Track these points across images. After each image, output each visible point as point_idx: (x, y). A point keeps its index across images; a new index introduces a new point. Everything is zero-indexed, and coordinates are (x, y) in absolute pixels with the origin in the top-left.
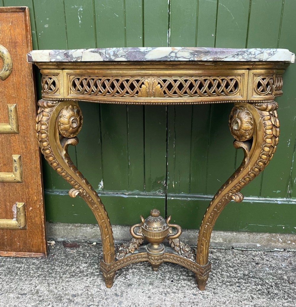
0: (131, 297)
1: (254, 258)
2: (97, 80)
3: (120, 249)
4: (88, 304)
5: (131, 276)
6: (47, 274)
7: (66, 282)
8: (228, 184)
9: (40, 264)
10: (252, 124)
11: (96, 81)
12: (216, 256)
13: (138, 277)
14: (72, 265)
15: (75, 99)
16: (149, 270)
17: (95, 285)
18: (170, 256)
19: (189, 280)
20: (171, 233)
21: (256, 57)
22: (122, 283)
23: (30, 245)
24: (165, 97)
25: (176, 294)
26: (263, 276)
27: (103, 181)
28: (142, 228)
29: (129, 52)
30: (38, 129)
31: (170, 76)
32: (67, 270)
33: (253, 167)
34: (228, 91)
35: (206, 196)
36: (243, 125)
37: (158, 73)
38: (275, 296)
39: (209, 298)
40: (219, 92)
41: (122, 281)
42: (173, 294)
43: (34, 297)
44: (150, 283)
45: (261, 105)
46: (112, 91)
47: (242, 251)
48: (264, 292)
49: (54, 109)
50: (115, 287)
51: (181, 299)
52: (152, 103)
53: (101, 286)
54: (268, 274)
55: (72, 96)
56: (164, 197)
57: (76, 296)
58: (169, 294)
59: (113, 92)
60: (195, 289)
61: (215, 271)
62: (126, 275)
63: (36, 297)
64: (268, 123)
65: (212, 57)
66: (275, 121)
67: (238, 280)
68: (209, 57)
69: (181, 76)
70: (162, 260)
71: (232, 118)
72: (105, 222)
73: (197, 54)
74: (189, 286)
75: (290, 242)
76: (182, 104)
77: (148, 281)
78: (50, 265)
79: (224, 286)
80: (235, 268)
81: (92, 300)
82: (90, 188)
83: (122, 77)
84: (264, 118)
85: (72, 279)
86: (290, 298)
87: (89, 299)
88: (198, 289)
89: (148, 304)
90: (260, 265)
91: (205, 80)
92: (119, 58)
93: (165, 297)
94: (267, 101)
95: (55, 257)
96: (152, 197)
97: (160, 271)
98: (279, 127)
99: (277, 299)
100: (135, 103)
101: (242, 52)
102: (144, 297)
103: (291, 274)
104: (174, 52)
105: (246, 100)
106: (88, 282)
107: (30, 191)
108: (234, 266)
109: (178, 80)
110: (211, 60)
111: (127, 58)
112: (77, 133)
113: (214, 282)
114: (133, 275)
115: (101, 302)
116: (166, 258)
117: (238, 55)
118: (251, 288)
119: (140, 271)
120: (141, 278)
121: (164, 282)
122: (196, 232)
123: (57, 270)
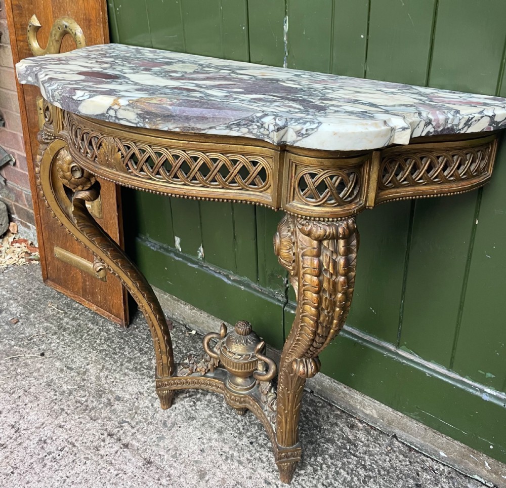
0: (179, 437)
1: (420, 473)
3: (186, 361)
4: (124, 419)
5: (203, 406)
6: (112, 352)
7: (122, 374)
9: (113, 334)
12: (355, 436)
13: (211, 412)
14: (146, 353)
22: (184, 409)
23: (110, 304)
25: (241, 467)
27: (203, 247)
32: (135, 358)
41: (187, 407)
42: (236, 464)
43: (77, 378)
44: (220, 429)
47: (410, 449)
50: (172, 412)
51: (243, 477)
56: (283, 304)
57: (119, 400)
58: (232, 460)
60: (275, 473)
61: (330, 461)
62: (198, 401)
63: (79, 378)
74: (270, 464)
77: (220, 425)
78: (122, 341)
80: (370, 473)
81: (132, 416)
85: (132, 373)
87: (130, 412)
88: (279, 478)
89: (193, 459)
93: (222, 462)
95: (136, 331)
96: (263, 297)
97: (247, 417)
102: (196, 447)
106: (146, 387)
108: (372, 470)
113: (313, 478)
114: (207, 405)
115: (141, 424)
119: (220, 404)
120: (213, 416)
121: (239, 438)
122: (334, 382)
123: (125, 352)
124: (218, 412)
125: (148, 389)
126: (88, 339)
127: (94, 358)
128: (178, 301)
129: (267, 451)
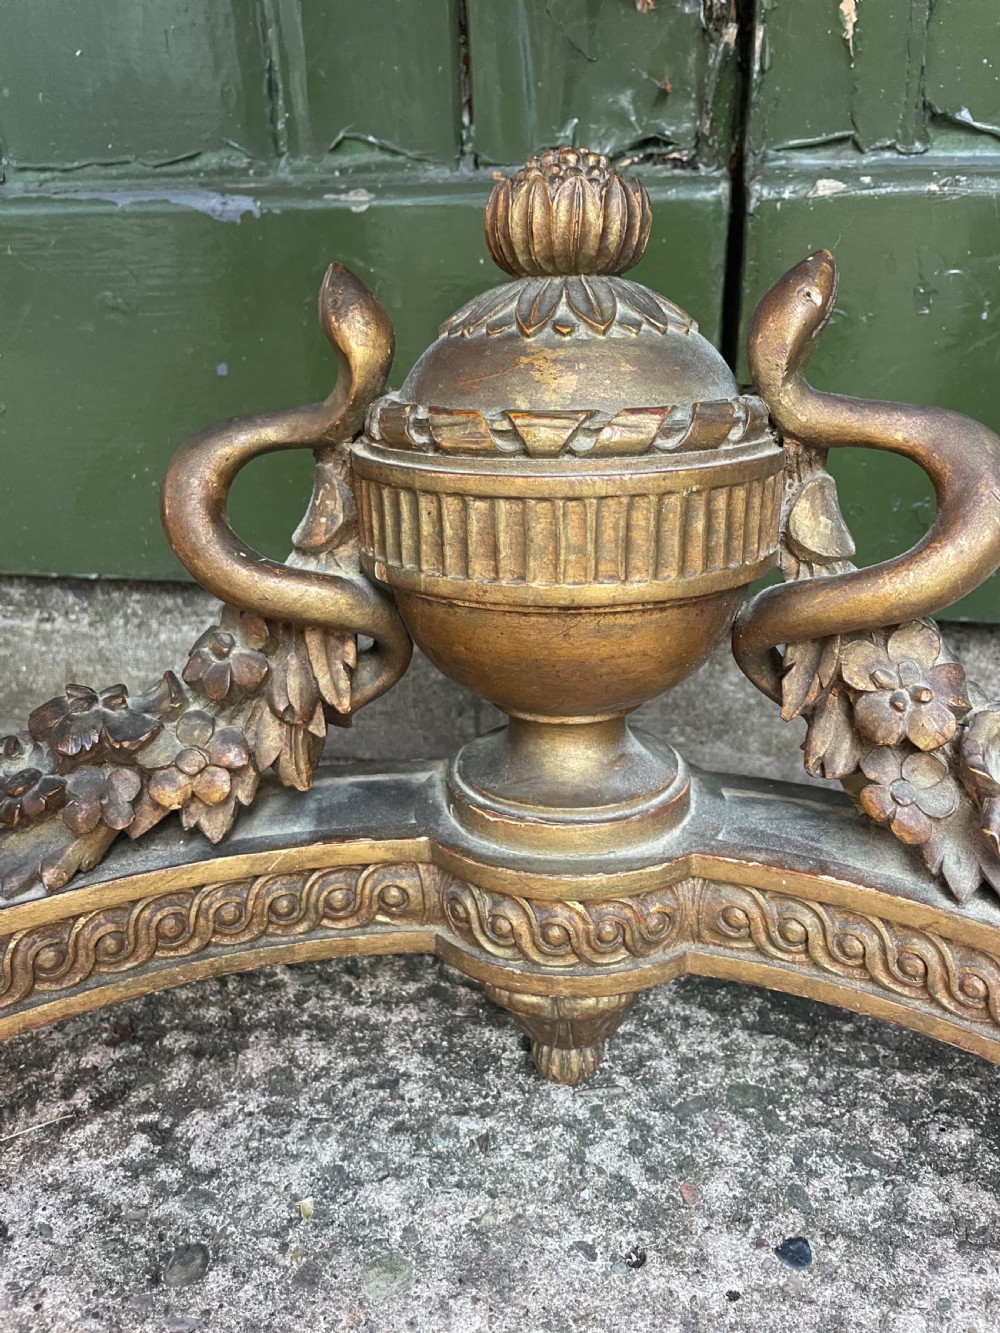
5: (241, 1130)
13: (329, 1152)
16: (486, 1060)
18: (772, 908)
20: (812, 543)
22: (85, 1215)
41: (101, 1187)
44: (474, 1251)
70: (657, 955)
77: (451, 1217)
97: (623, 1082)
114: (270, 1112)
116: (719, 927)
119: (371, 1069)
120: (367, 1169)
121: (673, 1258)
124: (385, 1125)
129: (956, 1265)
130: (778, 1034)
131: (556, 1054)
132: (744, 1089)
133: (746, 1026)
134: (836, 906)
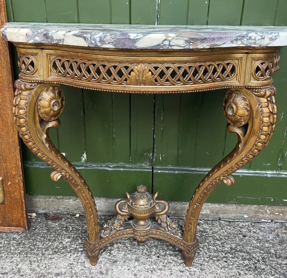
0: (116, 275)
1: (241, 230)
2: (81, 63)
3: (105, 226)
5: (116, 252)
6: (29, 250)
7: (49, 259)
8: (220, 167)
9: (21, 239)
10: (248, 111)
11: (79, 65)
12: (203, 228)
13: (124, 253)
14: (55, 240)
15: (56, 82)
16: (134, 244)
17: (79, 263)
18: (156, 232)
19: (175, 256)
20: (157, 209)
21: (256, 43)
22: (107, 259)
23: (10, 220)
24: (156, 85)
25: (163, 272)
26: (250, 250)
27: (86, 153)
28: (128, 204)
29: (118, 38)
30: (15, 113)
31: (162, 62)
32: (49, 246)
33: (247, 154)
34: (224, 76)
35: (194, 169)
36: (239, 111)
37: (149, 60)
38: (262, 272)
39: (196, 275)
40: (214, 78)
41: (107, 257)
42: (159, 271)
43: (16, 277)
44: (136, 259)
45: (259, 92)
46: (97, 78)
47: (230, 222)
48: (251, 268)
49: (33, 92)
50: (100, 264)
51: (168, 276)
52: (142, 92)
53: (85, 263)
54: (255, 247)
55: (53, 79)
56: (151, 169)
57: (59, 275)
58: (155, 271)
59: (99, 78)
60: (182, 265)
61: (202, 245)
62: (111, 251)
63: (18, 276)
64: (266, 110)
65: (209, 44)
66: (273, 108)
67: (225, 254)
68: (205, 44)
69: (174, 63)
70: (149, 236)
71: (226, 102)
72: (89, 202)
73: (192, 41)
74: (175, 261)
75: (277, 213)
76: (175, 93)
77: (134, 257)
78: (31, 240)
79: (211, 261)
80: (222, 241)
82: (73, 170)
83: (108, 62)
84: (261, 105)
85: (54, 256)
86: (277, 273)
88: (185, 266)
90: (247, 238)
91: (200, 66)
92: (106, 45)
94: (265, 87)
95: (36, 231)
96: (138, 170)
97: (146, 245)
98: (276, 114)
99: (264, 275)
100: (123, 92)
101: (242, 36)
102: (130, 275)
103: (279, 247)
104: (167, 40)
105: (243, 86)
106: (72, 259)
107: (8, 166)
108: (221, 239)
109: (170, 67)
110: (208, 47)
111: (115, 45)
112: (59, 116)
113: (200, 257)
114: (118, 250)
116: (152, 234)
117: (237, 40)
118: (238, 263)
119: (125, 246)
120: (127, 254)
121: (150, 258)
122: (183, 204)
123: (39, 246)
125: (74, 260)
126: (3, 250)
127: (18, 259)
128: (63, 199)
129: (169, 256)
130: (158, 240)
131: (141, 244)
132: (155, 245)
133: (155, 240)
134: (160, 232)
